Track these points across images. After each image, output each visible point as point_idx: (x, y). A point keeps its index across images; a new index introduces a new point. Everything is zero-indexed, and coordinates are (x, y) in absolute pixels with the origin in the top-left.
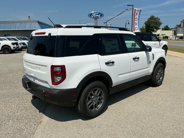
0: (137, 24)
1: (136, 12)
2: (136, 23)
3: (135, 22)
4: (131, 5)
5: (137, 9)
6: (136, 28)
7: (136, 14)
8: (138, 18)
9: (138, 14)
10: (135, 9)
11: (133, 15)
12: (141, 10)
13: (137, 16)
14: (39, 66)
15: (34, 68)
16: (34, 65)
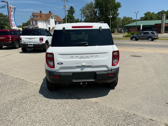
0: (14, 21)
1: (11, 9)
2: (12, 20)
3: (12, 18)
4: (6, 2)
5: (11, 6)
6: (14, 26)
8: (13, 15)
9: (13, 11)
10: (9, 6)
11: (8, 12)
12: (15, 8)
13: (12, 13)
14: (96, 55)
15: (87, 57)
16: (86, 55)
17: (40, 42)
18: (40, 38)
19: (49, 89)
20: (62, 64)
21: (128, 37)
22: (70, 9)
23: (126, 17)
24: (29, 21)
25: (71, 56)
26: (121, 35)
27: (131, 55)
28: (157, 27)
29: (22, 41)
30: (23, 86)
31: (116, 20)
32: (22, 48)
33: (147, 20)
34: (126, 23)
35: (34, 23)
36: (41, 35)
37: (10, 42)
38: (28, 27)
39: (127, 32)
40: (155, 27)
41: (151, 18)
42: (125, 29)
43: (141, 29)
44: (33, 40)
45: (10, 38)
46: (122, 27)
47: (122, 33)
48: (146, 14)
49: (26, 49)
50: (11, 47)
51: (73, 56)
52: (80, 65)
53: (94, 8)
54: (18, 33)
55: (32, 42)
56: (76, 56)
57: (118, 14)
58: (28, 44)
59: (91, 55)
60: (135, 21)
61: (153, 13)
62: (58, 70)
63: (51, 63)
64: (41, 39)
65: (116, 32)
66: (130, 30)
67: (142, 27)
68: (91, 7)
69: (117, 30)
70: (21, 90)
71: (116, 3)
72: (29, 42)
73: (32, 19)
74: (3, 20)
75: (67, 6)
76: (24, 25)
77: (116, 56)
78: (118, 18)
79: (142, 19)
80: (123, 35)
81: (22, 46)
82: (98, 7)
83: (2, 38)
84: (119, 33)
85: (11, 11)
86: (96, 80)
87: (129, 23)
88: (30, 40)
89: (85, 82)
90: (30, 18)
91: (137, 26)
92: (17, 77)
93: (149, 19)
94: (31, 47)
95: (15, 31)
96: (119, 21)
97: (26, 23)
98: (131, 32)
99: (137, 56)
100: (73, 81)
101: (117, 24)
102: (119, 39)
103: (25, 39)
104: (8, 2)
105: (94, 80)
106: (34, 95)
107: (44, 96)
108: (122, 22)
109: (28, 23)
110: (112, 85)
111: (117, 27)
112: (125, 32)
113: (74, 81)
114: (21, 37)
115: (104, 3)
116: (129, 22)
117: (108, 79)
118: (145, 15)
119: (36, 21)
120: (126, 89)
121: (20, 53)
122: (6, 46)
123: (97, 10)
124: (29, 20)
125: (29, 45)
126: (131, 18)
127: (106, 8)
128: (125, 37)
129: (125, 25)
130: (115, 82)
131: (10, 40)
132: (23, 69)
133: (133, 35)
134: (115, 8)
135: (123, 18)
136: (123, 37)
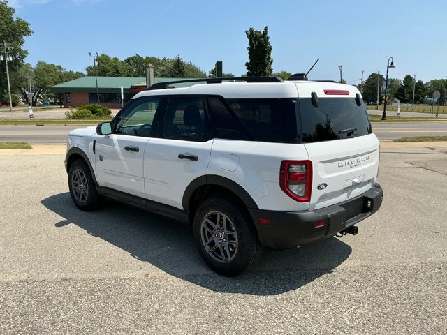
15: (359, 163)
16: (358, 158)
20: (326, 185)
21: (81, 117)
23: (45, 63)
25: (340, 163)
33: (105, 75)
34: (48, 79)
41: (117, 70)
47: (39, 106)
48: (99, 60)
51: (343, 162)
56: (347, 162)
57: (24, 54)
59: (363, 157)
61: (116, 59)
62: (315, 205)
71: (15, 20)
80: (67, 113)
86: (370, 213)
93: (110, 73)
100: (345, 225)
108: (37, 77)
116: (61, 79)
126: (60, 67)
128: (74, 117)
133: (94, 112)
134: (14, 35)
135: (36, 66)
136: (69, 117)
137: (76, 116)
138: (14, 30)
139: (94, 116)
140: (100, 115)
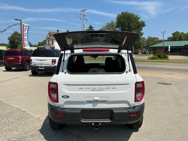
0: (27, 40)
1: (25, 27)
2: (25, 39)
3: (25, 37)
4: (19, 20)
5: (25, 25)
6: (27, 45)
7: (25, 30)
8: (26, 34)
9: (27, 30)
10: (23, 24)
11: (21, 30)
12: (29, 26)
13: (26, 32)
14: (113, 86)
15: (101, 89)
16: (100, 87)
17: (52, 64)
18: (52, 60)
19: (52, 128)
20: (68, 97)
21: (154, 59)
22: (89, 29)
23: (151, 37)
24: (45, 41)
25: (80, 87)
26: (146, 57)
27: (158, 82)
28: (187, 49)
29: (32, 63)
30: (23, 120)
31: (140, 40)
32: (31, 71)
33: (175, 41)
34: (151, 43)
35: (51, 42)
36: (53, 56)
37: (20, 63)
38: (43, 46)
39: (152, 53)
40: (185, 49)
41: (180, 38)
42: (150, 50)
43: (169, 50)
44: (45, 61)
45: (20, 59)
46: (146, 48)
47: (147, 54)
48: (174, 34)
49: (37, 72)
50: (21, 68)
51: (83, 87)
52: (92, 99)
53: (116, 27)
54: (29, 53)
55: (44, 64)
56: (87, 87)
57: (142, 34)
58: (38, 66)
59: (106, 87)
60: (161, 41)
61: (182, 33)
62: (63, 105)
63: (54, 95)
64: (54, 61)
65: (140, 53)
66: (156, 51)
67: (170, 49)
68: (112, 26)
69: (141, 51)
70: (18, 126)
71: (140, 22)
72: (40, 64)
73: (49, 38)
74: (17, 39)
75: (86, 25)
76: (40, 44)
77: (140, 88)
78: (142, 38)
79: (170, 39)
80: (148, 57)
81: (31, 68)
82: (120, 26)
83: (12, 58)
84: (143, 54)
85: (24, 30)
86: (112, 120)
87: (155, 43)
88: (42, 62)
89: (98, 123)
90: (47, 37)
91: (164, 47)
92: (18, 107)
93: (177, 40)
94: (42, 70)
95: (26, 51)
96: (143, 41)
97: (42, 42)
98: (157, 54)
99: (166, 84)
100: (81, 121)
101: (141, 45)
102: (143, 61)
103: (35, 60)
104: (22, 21)
105: (110, 121)
106: (32, 136)
107: (45, 137)
108: (147, 43)
109: (44, 43)
110: (135, 126)
111: (141, 48)
112: (150, 53)
113: (83, 121)
114: (32, 58)
115: (126, 22)
117: (129, 121)
118: (172, 35)
119: (52, 40)
120: (154, 132)
121: (30, 76)
122: (15, 68)
123: (119, 29)
124: (45, 39)
125: (40, 67)
126: (157, 38)
127: (128, 27)
128: (150, 59)
129: (151, 45)
130: (140, 122)
131: (20, 60)
132: (28, 96)
133: (159, 57)
134: (139, 27)
135: (147, 39)
136: (149, 59)
137: (152, 59)
138: (139, 25)
139: (159, 58)
140: (162, 58)
